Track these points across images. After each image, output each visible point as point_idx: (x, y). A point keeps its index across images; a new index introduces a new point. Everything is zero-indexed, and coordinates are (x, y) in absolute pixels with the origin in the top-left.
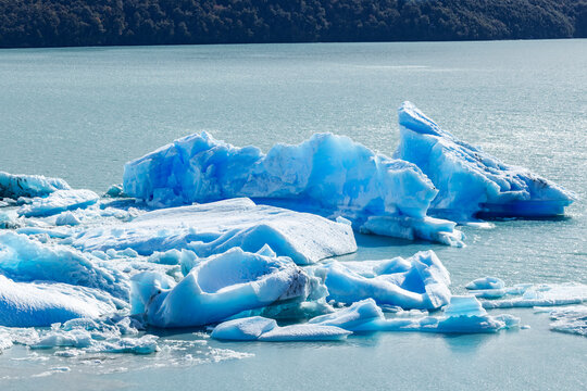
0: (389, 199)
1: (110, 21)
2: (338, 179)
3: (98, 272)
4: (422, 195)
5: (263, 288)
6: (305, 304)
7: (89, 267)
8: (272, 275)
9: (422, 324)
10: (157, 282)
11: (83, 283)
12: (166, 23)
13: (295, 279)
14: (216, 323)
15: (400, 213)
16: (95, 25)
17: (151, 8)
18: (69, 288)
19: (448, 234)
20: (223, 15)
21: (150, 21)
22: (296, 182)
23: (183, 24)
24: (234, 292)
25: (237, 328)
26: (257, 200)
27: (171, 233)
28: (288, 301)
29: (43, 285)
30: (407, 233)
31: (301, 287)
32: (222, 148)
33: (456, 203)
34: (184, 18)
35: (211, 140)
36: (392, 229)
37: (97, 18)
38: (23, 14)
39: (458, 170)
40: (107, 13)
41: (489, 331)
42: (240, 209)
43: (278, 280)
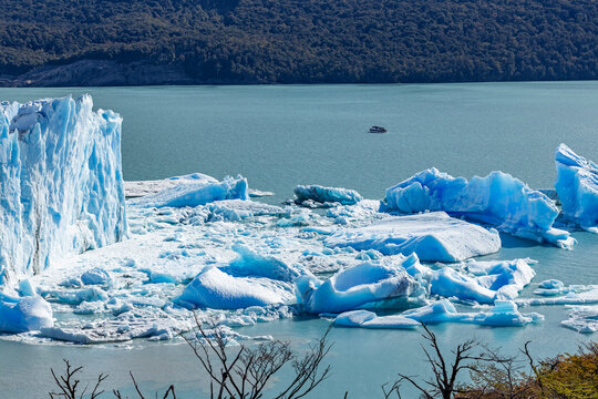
0: (530, 218)
1: (506, 66)
2: (505, 202)
3: (290, 271)
4: (548, 215)
5: (378, 290)
6: (410, 299)
7: (285, 267)
8: (388, 280)
9: (476, 318)
10: (311, 282)
11: (280, 278)
12: (540, 67)
13: (402, 283)
14: (339, 313)
15: (536, 226)
16: (496, 69)
17: (532, 59)
18: (267, 281)
19: (563, 241)
20: (576, 62)
21: (530, 66)
22: (482, 203)
23: (551, 68)
24: (357, 291)
25: (348, 318)
26: (452, 214)
27: (379, 237)
28: (396, 297)
29: (252, 279)
30: (539, 240)
31: (405, 289)
32: (442, 179)
33: (585, 213)
34: (551, 65)
35: (438, 173)
36: (532, 236)
37: (498, 65)
38: (452, 62)
39: (585, 192)
40: (504, 61)
41: (518, 325)
42: (436, 219)
43: (390, 284)
